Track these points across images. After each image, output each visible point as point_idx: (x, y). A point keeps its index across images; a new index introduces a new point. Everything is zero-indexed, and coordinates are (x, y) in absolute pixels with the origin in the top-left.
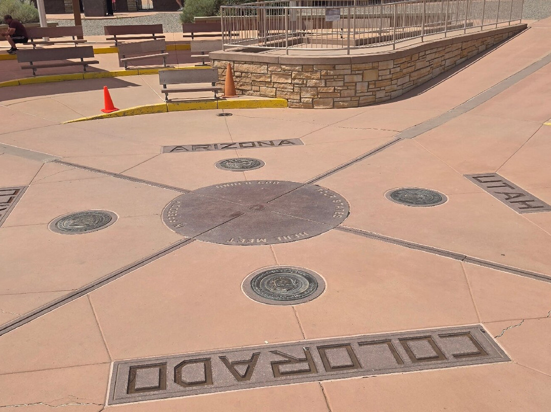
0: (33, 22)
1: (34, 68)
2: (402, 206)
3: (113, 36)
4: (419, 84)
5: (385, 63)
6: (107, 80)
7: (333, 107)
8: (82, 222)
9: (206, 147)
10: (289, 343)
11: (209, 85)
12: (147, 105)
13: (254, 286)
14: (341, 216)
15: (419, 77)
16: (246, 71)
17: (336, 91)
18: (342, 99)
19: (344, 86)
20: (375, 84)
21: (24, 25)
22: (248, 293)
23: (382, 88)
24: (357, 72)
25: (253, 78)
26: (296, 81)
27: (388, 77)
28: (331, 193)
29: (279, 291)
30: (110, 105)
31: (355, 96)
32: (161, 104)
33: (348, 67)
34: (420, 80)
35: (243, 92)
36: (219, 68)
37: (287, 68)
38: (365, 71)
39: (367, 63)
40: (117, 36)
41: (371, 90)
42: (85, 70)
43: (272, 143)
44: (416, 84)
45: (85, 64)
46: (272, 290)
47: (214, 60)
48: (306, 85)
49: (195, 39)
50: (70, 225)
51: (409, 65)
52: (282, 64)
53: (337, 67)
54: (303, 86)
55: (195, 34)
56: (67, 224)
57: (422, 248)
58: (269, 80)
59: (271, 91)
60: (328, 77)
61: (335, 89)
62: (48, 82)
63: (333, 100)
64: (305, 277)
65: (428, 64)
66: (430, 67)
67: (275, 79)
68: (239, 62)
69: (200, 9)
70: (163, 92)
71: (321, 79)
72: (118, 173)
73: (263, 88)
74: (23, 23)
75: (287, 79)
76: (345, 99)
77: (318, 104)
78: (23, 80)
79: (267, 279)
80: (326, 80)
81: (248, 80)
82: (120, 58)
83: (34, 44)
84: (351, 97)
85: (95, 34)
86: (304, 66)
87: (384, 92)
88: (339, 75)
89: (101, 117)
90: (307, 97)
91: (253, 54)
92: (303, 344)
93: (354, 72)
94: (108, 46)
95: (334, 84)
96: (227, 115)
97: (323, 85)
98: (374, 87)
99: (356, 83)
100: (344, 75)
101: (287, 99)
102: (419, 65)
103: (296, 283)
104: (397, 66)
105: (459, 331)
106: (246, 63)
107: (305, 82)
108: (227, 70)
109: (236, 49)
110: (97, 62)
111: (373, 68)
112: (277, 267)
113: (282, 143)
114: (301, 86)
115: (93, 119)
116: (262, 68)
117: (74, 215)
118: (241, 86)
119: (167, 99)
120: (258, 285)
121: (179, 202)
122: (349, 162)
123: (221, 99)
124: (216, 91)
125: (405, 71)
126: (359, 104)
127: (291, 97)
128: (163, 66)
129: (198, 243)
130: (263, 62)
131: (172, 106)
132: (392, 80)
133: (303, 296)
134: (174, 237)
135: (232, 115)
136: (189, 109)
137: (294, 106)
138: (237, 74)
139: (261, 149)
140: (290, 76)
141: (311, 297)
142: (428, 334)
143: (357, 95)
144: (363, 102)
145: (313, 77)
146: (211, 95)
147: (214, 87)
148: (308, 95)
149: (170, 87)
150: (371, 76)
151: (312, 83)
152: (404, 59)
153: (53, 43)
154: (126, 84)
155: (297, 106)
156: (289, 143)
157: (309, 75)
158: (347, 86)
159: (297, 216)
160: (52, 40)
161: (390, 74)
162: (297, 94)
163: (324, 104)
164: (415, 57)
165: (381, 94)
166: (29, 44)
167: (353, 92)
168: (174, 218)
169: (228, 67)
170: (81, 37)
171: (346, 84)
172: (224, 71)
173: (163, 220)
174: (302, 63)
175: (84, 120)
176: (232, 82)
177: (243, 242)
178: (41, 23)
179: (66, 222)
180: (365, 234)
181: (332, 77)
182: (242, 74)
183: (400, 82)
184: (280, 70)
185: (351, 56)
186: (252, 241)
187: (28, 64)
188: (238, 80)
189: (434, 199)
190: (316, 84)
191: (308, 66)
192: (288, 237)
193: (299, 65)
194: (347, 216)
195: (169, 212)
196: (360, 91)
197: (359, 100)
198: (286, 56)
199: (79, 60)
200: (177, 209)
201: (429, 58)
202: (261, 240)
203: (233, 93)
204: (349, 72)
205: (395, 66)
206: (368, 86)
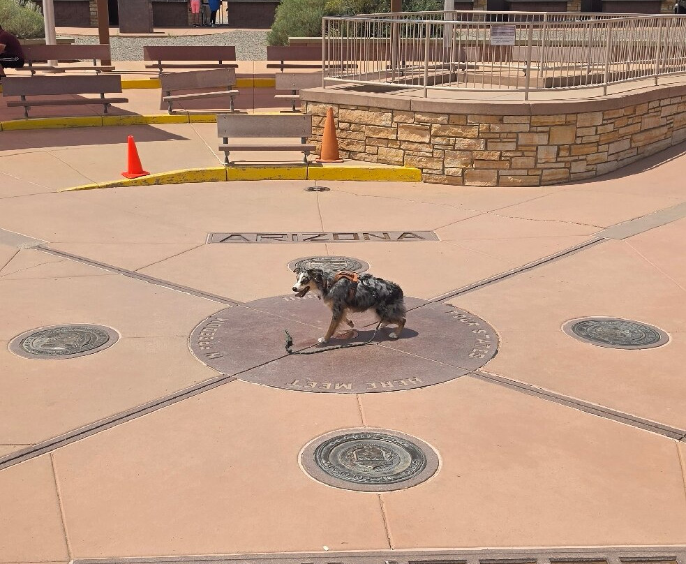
0: (37, 37)
1: (27, 106)
2: (590, 346)
3: (156, 62)
4: (647, 155)
5: (588, 116)
6: (138, 129)
7: (498, 184)
8: (63, 342)
9: (278, 237)
10: (362, 553)
11: (297, 141)
12: (194, 169)
13: (320, 458)
14: (483, 356)
15: (646, 142)
16: (357, 121)
17: (503, 158)
18: (512, 172)
19: (517, 150)
20: (569, 150)
21: (21, 42)
22: (307, 467)
23: (581, 157)
24: (539, 129)
25: (368, 133)
26: (438, 140)
27: (593, 139)
28: (470, 319)
29: (361, 468)
30: (135, 167)
31: (535, 168)
32: (217, 168)
33: (525, 119)
34: (649, 148)
35: (351, 155)
36: (315, 116)
37: (423, 118)
38: (552, 128)
39: (557, 115)
40: (163, 62)
41: (562, 159)
42: (106, 111)
43: (386, 236)
44: (643, 153)
45: (107, 103)
46: (348, 466)
47: (307, 102)
48: (454, 146)
49: (285, 70)
50: (44, 345)
51: (630, 121)
52: (415, 112)
53: (506, 119)
54: (448, 150)
55: (286, 63)
56: (37, 343)
57: (615, 415)
58: (394, 137)
59: (394, 154)
60: (491, 136)
61: (501, 156)
62: (47, 129)
63: (498, 173)
64: (407, 449)
65: (664, 121)
66: (668, 126)
67: (403, 135)
68: (347, 107)
69: (299, 24)
70: (221, 149)
71: (478, 138)
72: (131, 270)
73: (383, 150)
74: (20, 38)
75: (423, 136)
76: (518, 172)
77: (473, 178)
78: (8, 124)
79: (342, 448)
80: (486, 140)
81: (360, 136)
82: (163, 96)
83: (33, 70)
84: (528, 169)
85: (131, 60)
86: (451, 116)
87: (585, 163)
88: (510, 133)
89: (121, 185)
90: (454, 166)
91: (372, 94)
92: (387, 555)
93: (534, 129)
94: (147, 78)
95: (500, 146)
96: (322, 189)
97: (482, 147)
98: (567, 154)
99: (537, 146)
100: (517, 133)
101: (422, 169)
102: (648, 122)
103: (391, 457)
104: (609, 122)
105: (657, 554)
106: (358, 108)
107: (452, 142)
108: (327, 120)
109: (346, 85)
110: (126, 100)
111: (567, 124)
112: (362, 429)
113: (403, 236)
114: (445, 147)
115: (107, 186)
116: (383, 117)
117: (51, 331)
118: (348, 144)
119: (227, 160)
120: (326, 458)
121: (221, 320)
122: (509, 272)
123: (314, 165)
124: (307, 151)
125: (622, 131)
126: (540, 181)
127: (429, 165)
128: (230, 110)
129: (240, 385)
130: (385, 107)
131: (234, 172)
132: (599, 145)
133: (398, 480)
134: (203, 372)
135: (329, 189)
136: (260, 178)
137: (432, 181)
138: (342, 125)
139: (367, 243)
140: (429, 132)
141: (410, 482)
142: (602, 556)
143: (538, 166)
144: (548, 178)
145: (464, 134)
146: (299, 157)
147: (304, 145)
148: (457, 163)
149: (233, 141)
150: (564, 136)
151: (462, 143)
152: (622, 112)
153: (63, 70)
154: (167, 136)
155: (437, 180)
156: (415, 236)
157: (459, 131)
158: (523, 152)
159: (409, 351)
160: (61, 65)
161: (596, 134)
162: (437, 162)
163: (482, 178)
164: (644, 108)
165: (579, 168)
166: (26, 69)
167: (531, 162)
168: (207, 343)
169: (328, 114)
170: (107, 61)
171: (520, 148)
172: (322, 119)
173: (190, 345)
174: (448, 110)
175: (93, 188)
176: (334, 138)
177: (313, 386)
178: (47, 39)
179: (38, 340)
180: (520, 387)
181: (497, 136)
182: (350, 126)
183: (613, 148)
184: (412, 121)
185: (531, 103)
186: (329, 386)
187: (18, 98)
188: (343, 135)
189: (647, 337)
190: (469, 145)
191: (457, 116)
192: (389, 383)
193: (444, 114)
194: (493, 357)
195: (202, 334)
196: (543, 161)
197: (541, 176)
198: (424, 99)
199: (98, 96)
200: (215, 330)
201: (665, 111)
202: (344, 385)
203: (335, 156)
204: (526, 127)
205: (605, 122)
206: (558, 154)
